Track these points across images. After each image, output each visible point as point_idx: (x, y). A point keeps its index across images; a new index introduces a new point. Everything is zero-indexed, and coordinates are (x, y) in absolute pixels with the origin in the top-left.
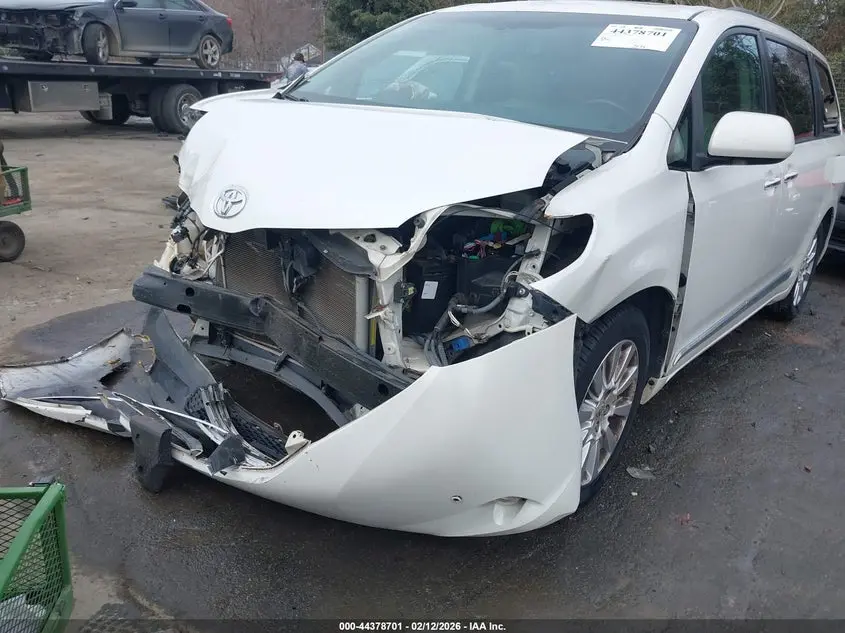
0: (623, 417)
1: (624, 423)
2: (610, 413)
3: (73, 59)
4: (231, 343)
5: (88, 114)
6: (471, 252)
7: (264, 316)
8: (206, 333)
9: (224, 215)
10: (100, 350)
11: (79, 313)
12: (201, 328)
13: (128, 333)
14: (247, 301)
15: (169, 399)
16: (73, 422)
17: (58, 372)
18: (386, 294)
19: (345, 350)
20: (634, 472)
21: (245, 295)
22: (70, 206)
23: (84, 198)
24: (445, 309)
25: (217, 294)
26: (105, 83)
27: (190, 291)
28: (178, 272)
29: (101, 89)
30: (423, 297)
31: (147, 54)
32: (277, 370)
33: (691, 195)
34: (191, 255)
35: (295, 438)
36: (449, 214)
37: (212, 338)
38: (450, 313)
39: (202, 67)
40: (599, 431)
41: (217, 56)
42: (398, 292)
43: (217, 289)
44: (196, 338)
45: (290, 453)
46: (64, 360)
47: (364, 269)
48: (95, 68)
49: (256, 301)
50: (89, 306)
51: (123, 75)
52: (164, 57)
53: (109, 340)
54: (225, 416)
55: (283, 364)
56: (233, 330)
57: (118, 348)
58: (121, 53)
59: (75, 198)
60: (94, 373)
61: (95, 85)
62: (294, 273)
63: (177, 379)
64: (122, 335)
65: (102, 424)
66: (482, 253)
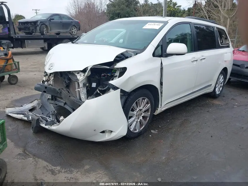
0: (148, 117)
1: (148, 118)
2: (143, 115)
3: (38, 34)
4: (56, 100)
5: (42, 48)
6: (103, 76)
7: (61, 93)
8: (51, 98)
9: (49, 69)
10: (30, 104)
11: (28, 96)
12: (49, 96)
13: (37, 100)
14: (58, 89)
15: (43, 114)
16: (20, 118)
17: (20, 109)
18: (81, 85)
19: (75, 99)
20: (152, 131)
21: (58, 88)
22: (32, 71)
23: (36, 69)
24: (97, 89)
25: (51, 88)
26: (45, 40)
27: (46, 88)
28: (44, 83)
29: (45, 42)
30: (92, 87)
31: (57, 32)
32: (64, 105)
33: (161, 63)
34: (47, 79)
35: (62, 118)
36: (93, 67)
37: (52, 99)
38: (98, 90)
39: (72, 35)
40: (139, 119)
41: (76, 32)
42: (84, 85)
43: (52, 87)
44: (49, 99)
45: (61, 121)
46: (22, 106)
47: (76, 80)
48: (43, 36)
49: (59, 89)
50: (30, 94)
51: (50, 38)
52: (62, 33)
53: (33, 101)
54: (55, 117)
55: (65, 104)
56: (56, 97)
57: (35, 103)
58: (50, 32)
59: (33, 70)
60: (28, 109)
61: (43, 41)
62: (65, 82)
63: (46, 110)
64: (36, 100)
65: (26, 118)
66: (106, 77)
